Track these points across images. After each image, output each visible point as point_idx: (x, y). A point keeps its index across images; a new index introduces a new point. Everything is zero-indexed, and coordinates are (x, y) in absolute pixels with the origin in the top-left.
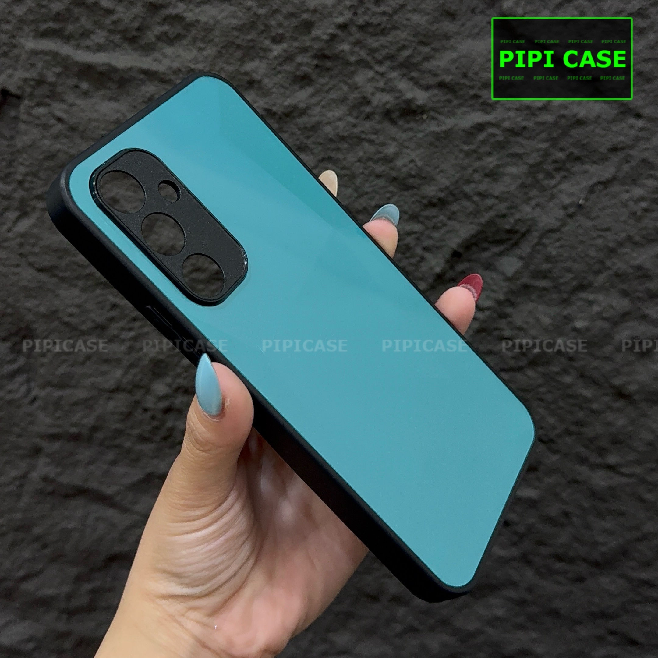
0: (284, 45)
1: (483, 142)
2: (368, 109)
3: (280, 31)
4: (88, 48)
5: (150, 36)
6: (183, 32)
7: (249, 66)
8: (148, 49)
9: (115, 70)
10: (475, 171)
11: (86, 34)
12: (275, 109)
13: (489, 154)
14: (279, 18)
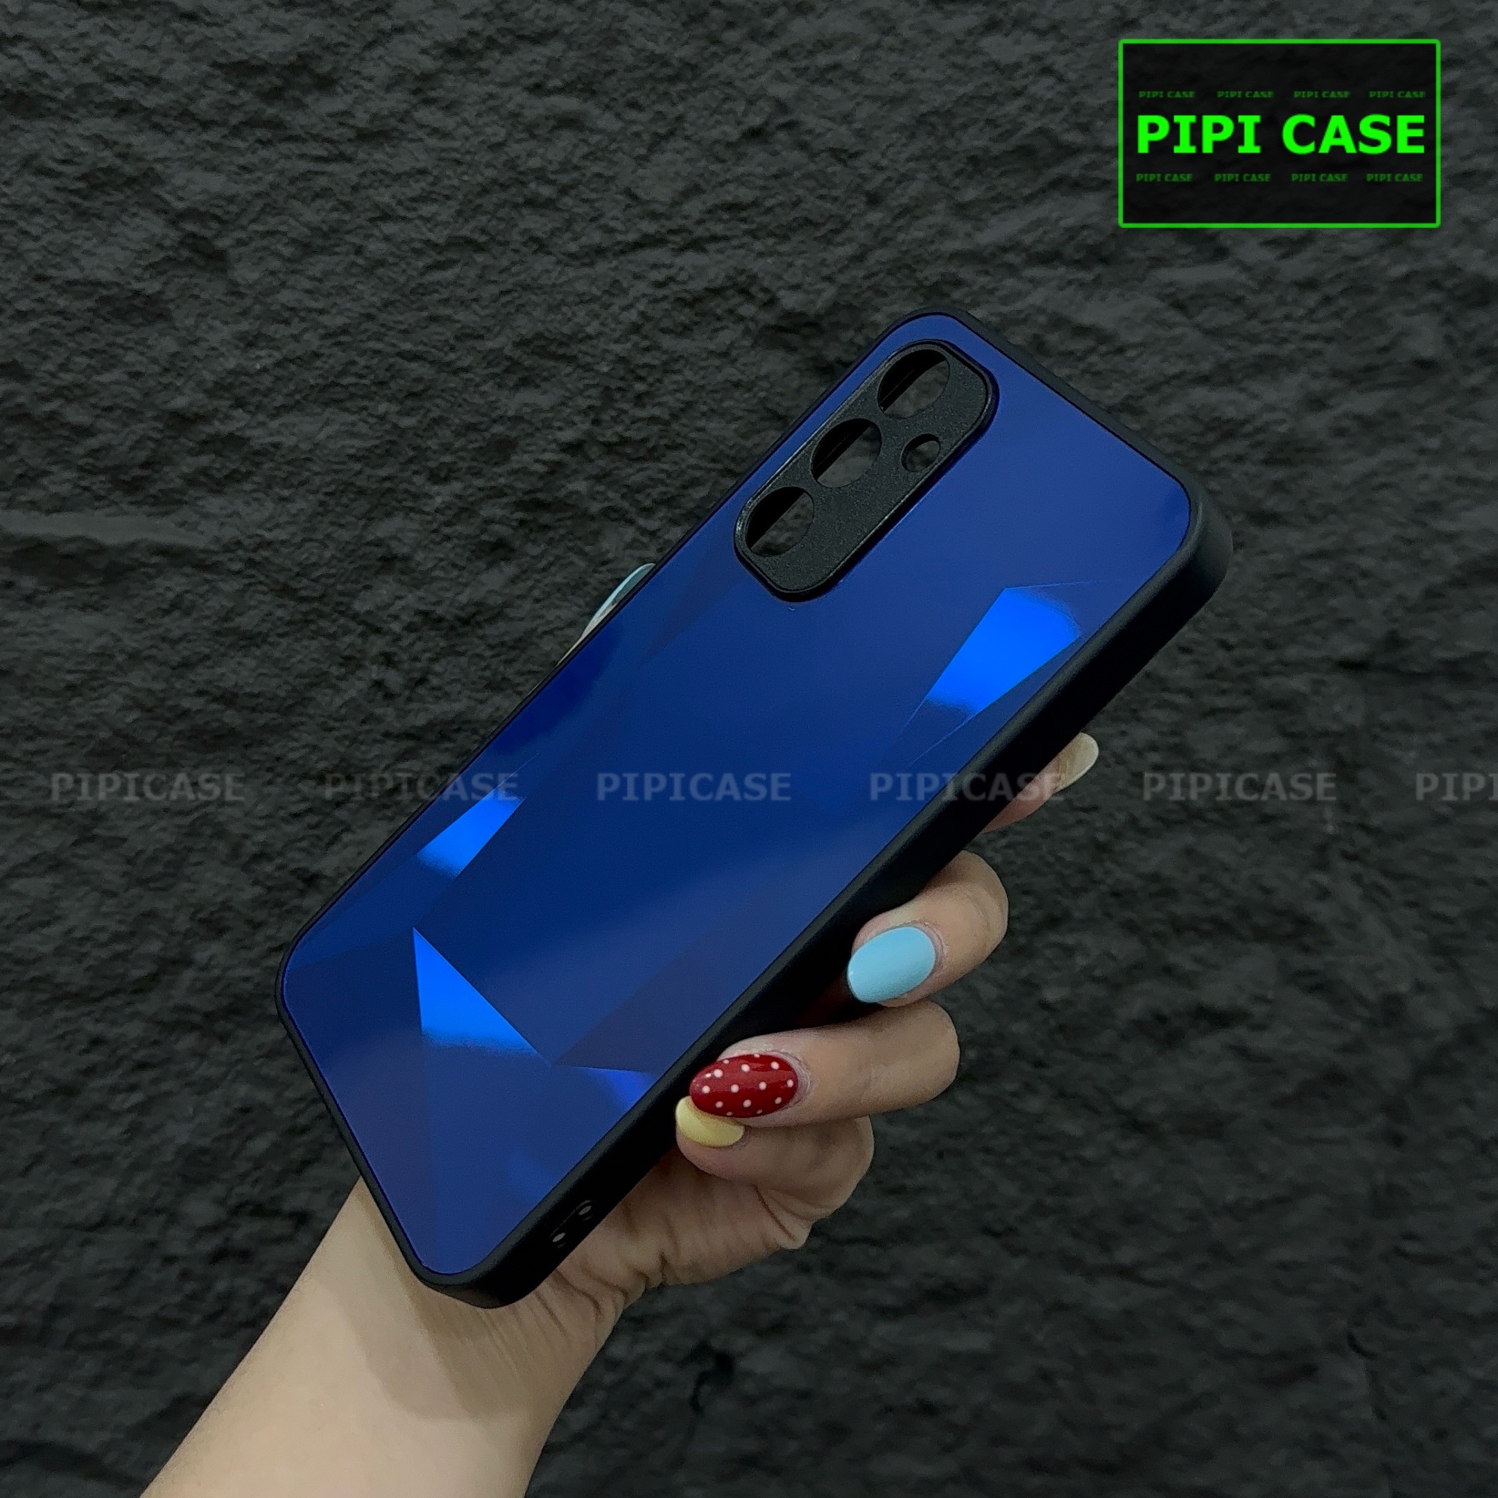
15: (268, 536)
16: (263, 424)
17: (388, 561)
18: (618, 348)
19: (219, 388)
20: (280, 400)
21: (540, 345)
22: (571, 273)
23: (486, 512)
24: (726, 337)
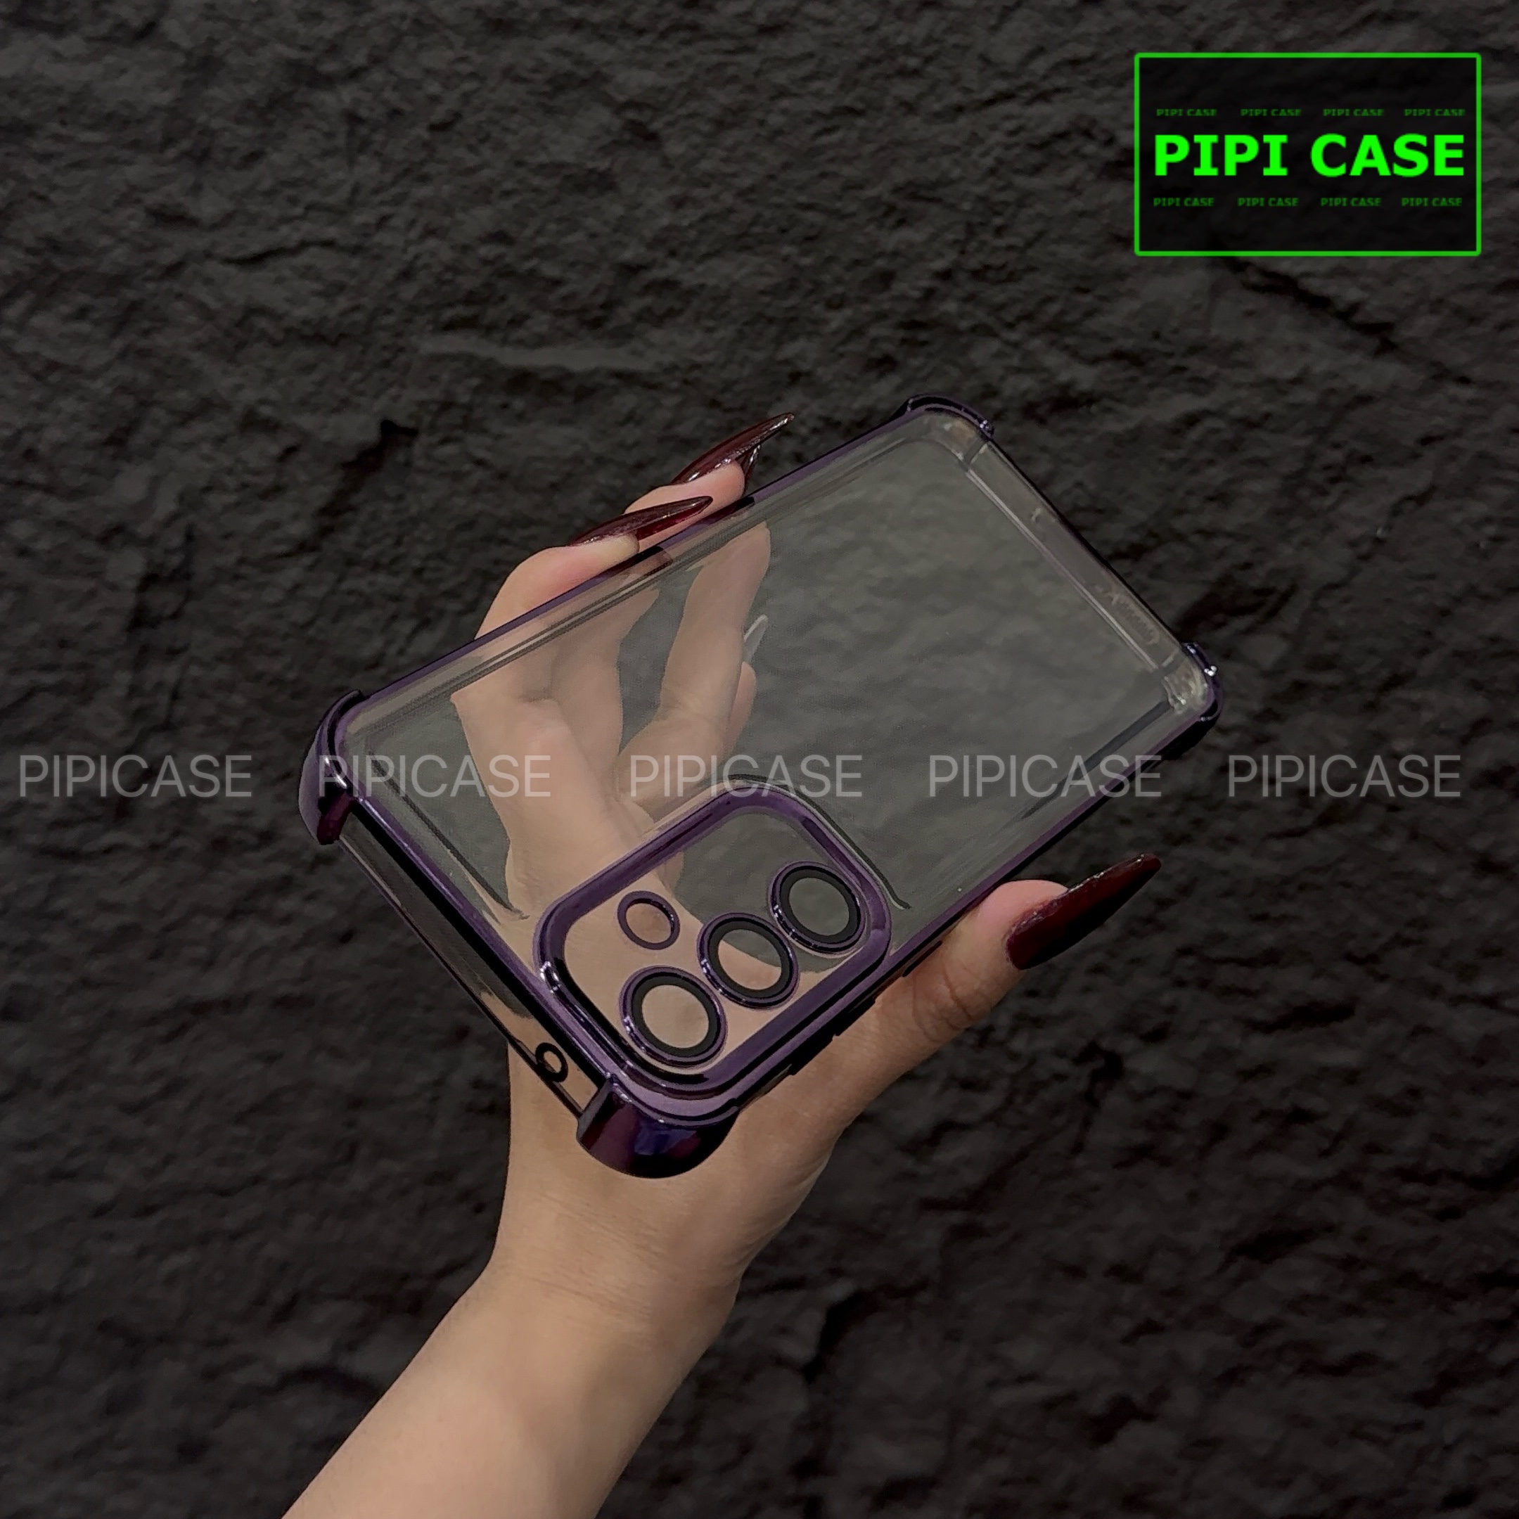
0: (848, 312)
1: (1199, 444)
2: (996, 404)
3: (839, 289)
4: (520, 342)
5: (624, 315)
6: (678, 305)
7: (791, 349)
8: (622, 336)
9: (569, 375)
10: (1190, 493)
11: (517, 321)
12: (838, 416)
13: (1211, 462)
14: (837, 269)
15: (698, 359)
16: (691, 269)
17: (795, 377)
18: (979, 190)
19: (656, 242)
20: (703, 249)
21: (914, 191)
22: (936, 129)
23: (874, 331)
24: (1071, 174)
